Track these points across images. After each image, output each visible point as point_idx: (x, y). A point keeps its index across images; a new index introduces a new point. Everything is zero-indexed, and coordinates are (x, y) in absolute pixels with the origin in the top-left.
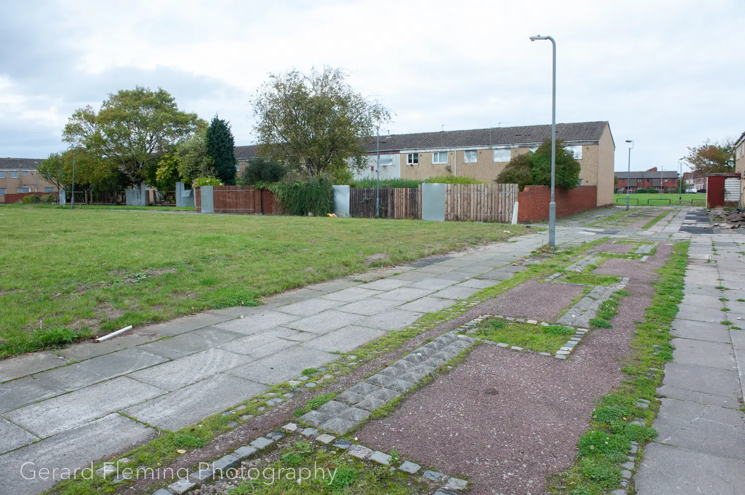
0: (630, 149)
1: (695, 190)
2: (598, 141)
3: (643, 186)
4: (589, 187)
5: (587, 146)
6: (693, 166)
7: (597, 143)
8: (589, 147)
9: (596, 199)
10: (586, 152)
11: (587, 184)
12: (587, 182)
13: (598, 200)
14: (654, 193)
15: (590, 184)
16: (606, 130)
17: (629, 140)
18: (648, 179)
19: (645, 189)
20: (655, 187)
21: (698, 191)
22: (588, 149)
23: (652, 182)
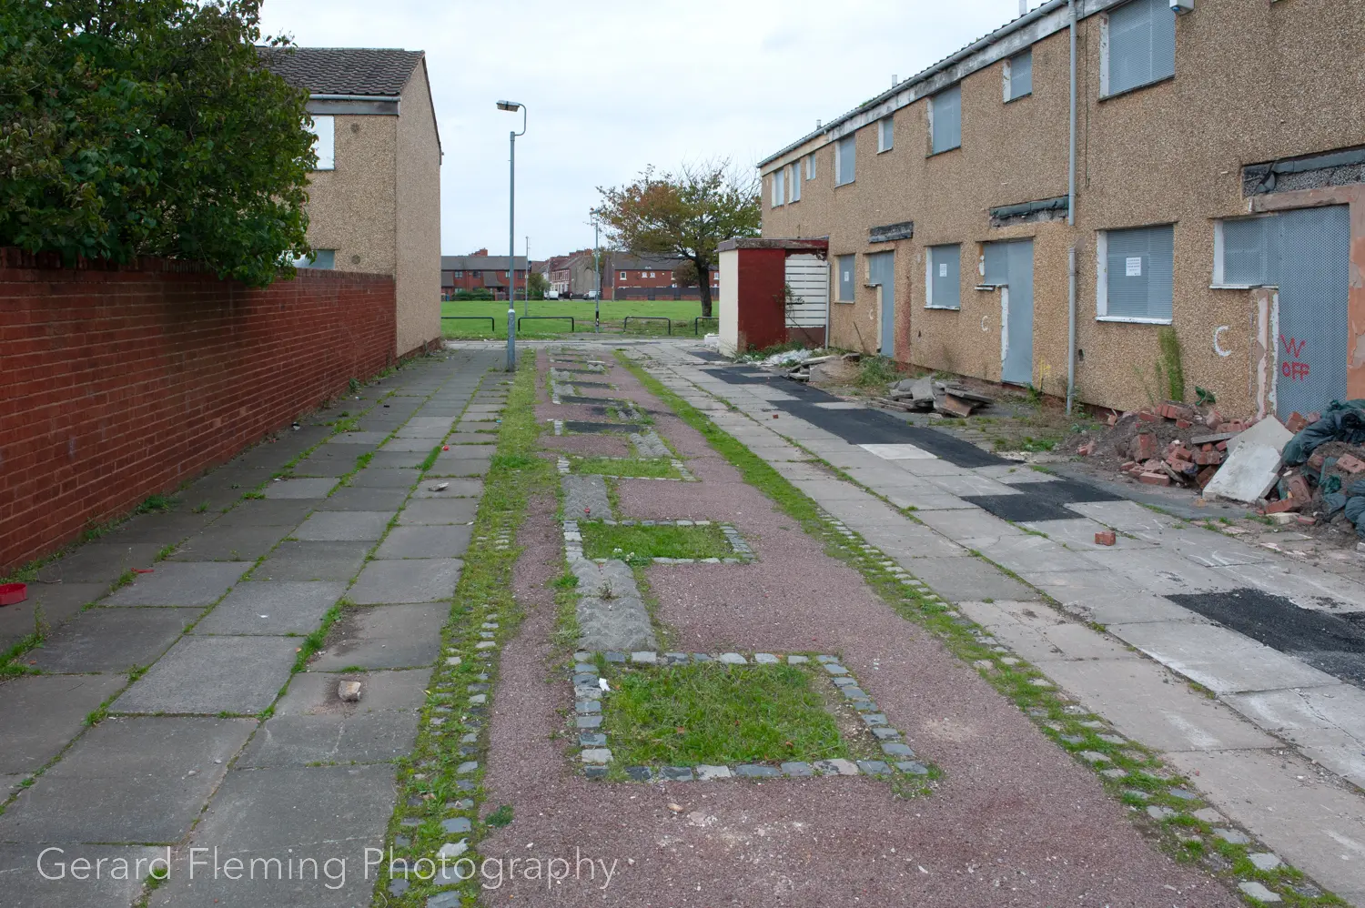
0: (513, 135)
1: (554, 294)
2: (396, 102)
3: (466, 286)
4: (364, 277)
5: (355, 120)
6: (614, 230)
7: (389, 109)
8: (362, 122)
9: (394, 326)
10: (348, 142)
11: (354, 269)
12: (356, 259)
13: (399, 326)
14: (487, 299)
15: (369, 266)
16: (413, 86)
17: (512, 100)
18: (475, 272)
19: (469, 291)
20: (488, 288)
21: (560, 295)
22: (355, 129)
23: (482, 278)
